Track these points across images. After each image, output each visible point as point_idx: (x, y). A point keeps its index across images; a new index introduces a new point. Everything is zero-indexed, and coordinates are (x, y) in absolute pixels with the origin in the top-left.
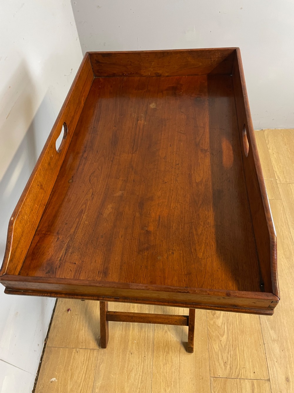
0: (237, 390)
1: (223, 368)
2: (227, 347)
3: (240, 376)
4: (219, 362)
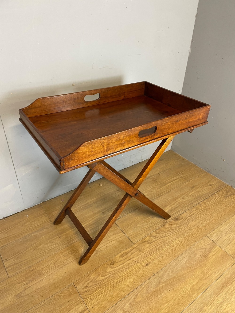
0: (75, 303)
1: (83, 287)
2: (97, 282)
3: (85, 299)
4: (85, 283)
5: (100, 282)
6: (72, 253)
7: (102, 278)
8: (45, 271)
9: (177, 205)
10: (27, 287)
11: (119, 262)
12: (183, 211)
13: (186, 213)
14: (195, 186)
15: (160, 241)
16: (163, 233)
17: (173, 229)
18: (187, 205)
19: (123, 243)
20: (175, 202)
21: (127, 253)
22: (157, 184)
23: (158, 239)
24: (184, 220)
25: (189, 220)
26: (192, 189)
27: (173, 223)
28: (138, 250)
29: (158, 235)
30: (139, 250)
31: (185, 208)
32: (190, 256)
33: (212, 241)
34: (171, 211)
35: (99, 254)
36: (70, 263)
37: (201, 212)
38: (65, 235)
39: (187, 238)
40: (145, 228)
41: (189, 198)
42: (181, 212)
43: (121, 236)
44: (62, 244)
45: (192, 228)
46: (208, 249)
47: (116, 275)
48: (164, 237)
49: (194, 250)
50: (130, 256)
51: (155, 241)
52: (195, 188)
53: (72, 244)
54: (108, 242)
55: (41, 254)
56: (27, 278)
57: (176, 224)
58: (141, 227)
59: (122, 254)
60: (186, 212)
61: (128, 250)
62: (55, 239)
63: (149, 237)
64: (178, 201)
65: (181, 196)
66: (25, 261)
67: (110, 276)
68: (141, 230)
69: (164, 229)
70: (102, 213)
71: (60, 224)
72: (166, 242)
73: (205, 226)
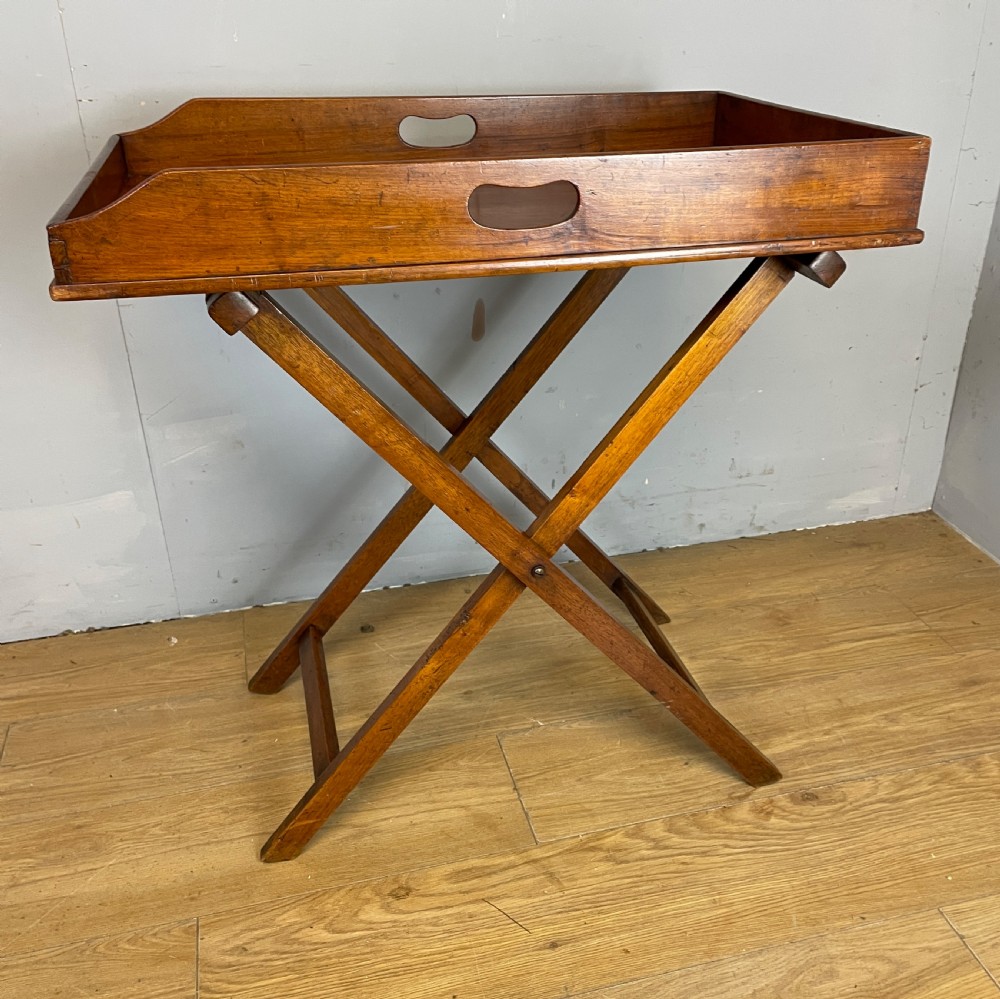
0: (161, 995)
1: (228, 947)
2: (295, 946)
4: (243, 931)
5: (308, 947)
6: (256, 809)
7: (326, 936)
8: (120, 844)
9: (840, 739)
10: (23, 881)
11: (431, 895)
12: (862, 772)
13: (877, 781)
14: (989, 680)
15: (673, 868)
16: (706, 835)
17: (767, 834)
18: (901, 750)
19: (490, 827)
20: (837, 724)
21: (488, 871)
22: (781, 636)
23: (667, 856)
24: (848, 811)
25: (873, 816)
26: (960, 691)
27: (779, 808)
28: (544, 874)
29: (676, 840)
30: (551, 876)
31: (878, 758)
32: (795, 973)
33: (958, 939)
34: (794, 755)
35: (367, 839)
36: (231, 840)
37: (960, 797)
38: (270, 737)
39: (821, 887)
40: (626, 794)
41: (924, 726)
42: (846, 773)
43: (495, 799)
44: (240, 767)
45: (874, 855)
46: (914, 970)
47: (392, 941)
48: (704, 854)
49: (833, 951)
50: (494, 886)
51: (648, 859)
52: (983, 686)
53: (277, 775)
54: (431, 807)
55: (142, 780)
56: (43, 849)
57: (794, 816)
58: (609, 788)
59: (463, 871)
60: (878, 778)
61: (498, 861)
62: (225, 741)
63: (627, 835)
64: (857, 724)
65: (882, 708)
66: (73, 789)
67: (360, 938)
68: (601, 799)
69: (719, 821)
70: (466, 693)
71: (273, 696)
72: (703, 877)
73: (949, 863)
